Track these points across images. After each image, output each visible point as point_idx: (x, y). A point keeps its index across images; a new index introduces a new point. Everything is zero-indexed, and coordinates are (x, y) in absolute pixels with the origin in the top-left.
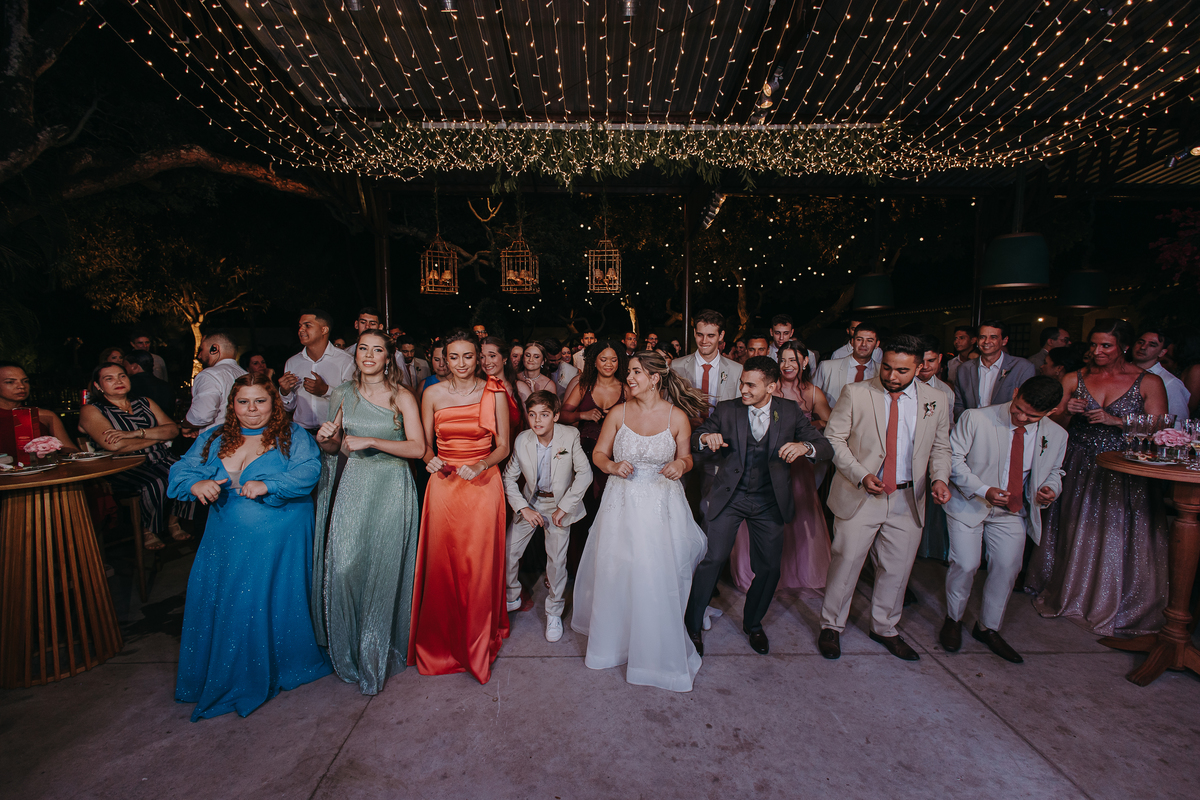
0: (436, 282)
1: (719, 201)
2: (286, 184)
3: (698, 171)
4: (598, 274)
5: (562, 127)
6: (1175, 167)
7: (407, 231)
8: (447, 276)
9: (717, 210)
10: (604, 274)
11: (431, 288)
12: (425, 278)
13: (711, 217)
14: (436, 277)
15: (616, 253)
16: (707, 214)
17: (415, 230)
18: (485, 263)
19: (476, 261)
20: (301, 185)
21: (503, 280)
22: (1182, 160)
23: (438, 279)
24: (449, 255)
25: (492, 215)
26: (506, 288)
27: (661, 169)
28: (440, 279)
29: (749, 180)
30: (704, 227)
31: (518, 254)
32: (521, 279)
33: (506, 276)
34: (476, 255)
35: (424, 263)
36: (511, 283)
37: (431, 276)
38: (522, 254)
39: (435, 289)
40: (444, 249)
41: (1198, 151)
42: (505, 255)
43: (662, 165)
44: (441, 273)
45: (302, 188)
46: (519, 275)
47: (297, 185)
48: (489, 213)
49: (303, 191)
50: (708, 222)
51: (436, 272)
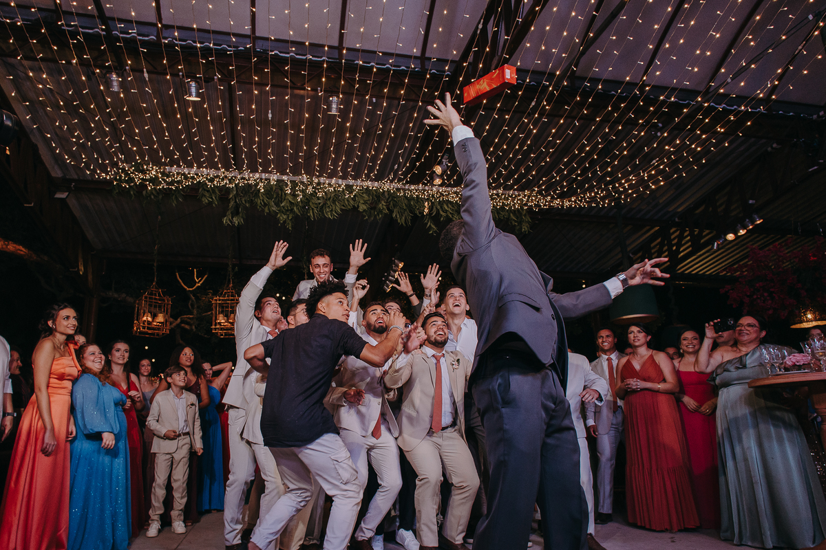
0: (149, 323)
1: (398, 266)
2: (7, 246)
3: (394, 216)
5: (285, 178)
6: (718, 249)
7: (116, 296)
8: (160, 318)
11: (144, 328)
12: (137, 320)
14: (150, 319)
16: (387, 279)
17: (124, 295)
18: (187, 327)
19: (178, 326)
20: (21, 248)
21: (214, 323)
22: (722, 243)
23: (153, 320)
24: (164, 300)
25: (197, 285)
26: (215, 329)
27: (364, 214)
28: (153, 321)
29: (433, 226)
30: (385, 291)
31: (228, 300)
32: (230, 323)
33: (216, 319)
34: (179, 320)
35: (138, 308)
36: (221, 325)
37: (145, 318)
38: (232, 300)
39: (148, 328)
40: (159, 295)
41: (730, 237)
42: (216, 300)
43: (364, 210)
44: (154, 316)
45: (22, 251)
46: (228, 320)
47: (18, 247)
48: (196, 283)
49: (22, 253)
50: (388, 286)
51: (149, 315)
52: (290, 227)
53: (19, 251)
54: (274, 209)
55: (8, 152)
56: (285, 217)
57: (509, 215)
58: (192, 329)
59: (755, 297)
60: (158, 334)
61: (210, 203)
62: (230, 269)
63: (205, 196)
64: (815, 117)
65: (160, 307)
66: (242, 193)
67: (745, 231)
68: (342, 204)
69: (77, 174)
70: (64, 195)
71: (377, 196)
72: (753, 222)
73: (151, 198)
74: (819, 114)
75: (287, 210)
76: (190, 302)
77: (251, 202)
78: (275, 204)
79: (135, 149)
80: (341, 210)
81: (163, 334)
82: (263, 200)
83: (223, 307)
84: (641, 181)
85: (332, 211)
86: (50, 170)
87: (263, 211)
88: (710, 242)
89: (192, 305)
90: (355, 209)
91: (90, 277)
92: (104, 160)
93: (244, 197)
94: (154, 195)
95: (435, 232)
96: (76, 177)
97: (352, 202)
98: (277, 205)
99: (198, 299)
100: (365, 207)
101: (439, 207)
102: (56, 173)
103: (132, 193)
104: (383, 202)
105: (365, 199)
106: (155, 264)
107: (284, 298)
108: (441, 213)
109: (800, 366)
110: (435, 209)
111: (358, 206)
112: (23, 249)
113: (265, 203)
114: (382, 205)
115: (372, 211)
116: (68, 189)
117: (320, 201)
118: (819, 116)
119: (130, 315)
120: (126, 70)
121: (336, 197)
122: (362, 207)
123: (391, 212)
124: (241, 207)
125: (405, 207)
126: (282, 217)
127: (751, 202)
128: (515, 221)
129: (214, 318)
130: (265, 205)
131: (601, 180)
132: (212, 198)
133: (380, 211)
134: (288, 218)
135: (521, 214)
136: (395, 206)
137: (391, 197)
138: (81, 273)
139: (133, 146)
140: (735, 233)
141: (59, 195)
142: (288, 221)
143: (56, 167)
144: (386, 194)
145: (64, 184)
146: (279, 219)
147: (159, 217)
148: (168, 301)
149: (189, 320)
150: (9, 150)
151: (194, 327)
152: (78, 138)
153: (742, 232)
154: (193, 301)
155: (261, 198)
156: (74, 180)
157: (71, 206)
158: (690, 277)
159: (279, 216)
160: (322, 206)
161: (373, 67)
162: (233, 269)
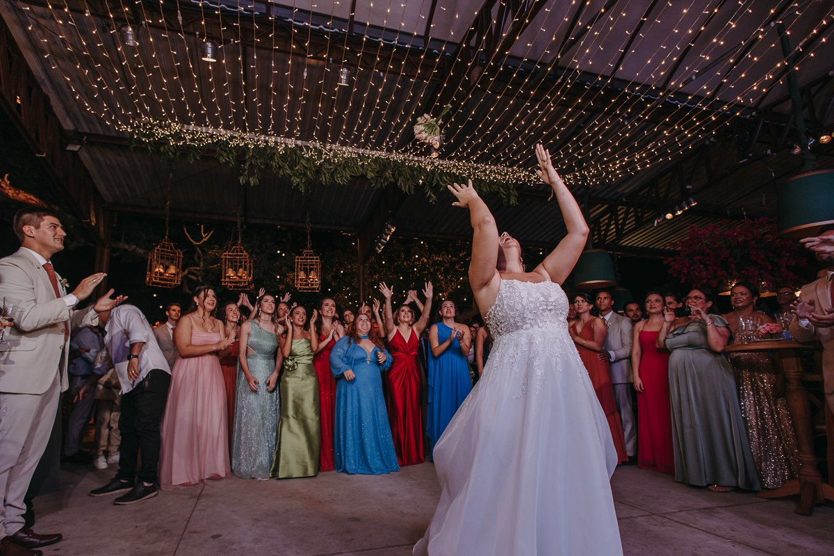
0: (161, 274)
1: (390, 230)
2: (18, 194)
4: (302, 275)
6: (658, 226)
7: (127, 247)
8: (172, 270)
9: (388, 238)
10: (307, 276)
11: (156, 278)
12: (150, 271)
13: (382, 244)
14: (162, 271)
15: (317, 259)
16: (380, 241)
17: (134, 247)
18: (194, 278)
20: (32, 197)
21: (223, 276)
22: (662, 221)
24: (176, 253)
25: (204, 240)
26: (225, 282)
27: (371, 181)
28: (165, 272)
29: (432, 195)
30: (377, 251)
31: (237, 255)
32: (239, 276)
33: (226, 273)
34: (186, 271)
35: (151, 260)
36: (230, 278)
37: (157, 270)
38: (240, 256)
39: (160, 279)
40: (171, 249)
41: (669, 216)
42: (226, 256)
43: (372, 178)
44: (166, 268)
45: (33, 200)
46: (237, 273)
47: (29, 196)
48: (202, 238)
49: (34, 202)
50: (379, 248)
51: (161, 266)
52: (302, 189)
53: (30, 201)
54: (288, 172)
55: (19, 102)
56: (298, 180)
57: (499, 189)
58: (198, 280)
59: (692, 268)
60: (170, 285)
61: (227, 163)
62: (239, 227)
63: (222, 155)
64: (748, 116)
65: (172, 259)
66: (257, 154)
67: (682, 212)
68: (352, 170)
69: (90, 129)
70: (76, 148)
71: (383, 165)
72: (689, 204)
73: (168, 154)
74: (751, 115)
75: (300, 174)
76: (197, 255)
77: (266, 165)
78: (289, 167)
79: (161, 100)
80: (351, 176)
81: (175, 285)
82: (278, 163)
83: (232, 262)
84: (631, 163)
85: (342, 176)
86: (61, 122)
87: (278, 173)
88: (651, 220)
89: (198, 258)
90: (364, 176)
91: (102, 229)
92: (127, 111)
93: (259, 158)
94: (171, 151)
95: (435, 201)
96: (88, 131)
97: (361, 169)
98: (291, 168)
99: (204, 252)
100: (373, 175)
101: (439, 178)
102: (68, 125)
103: (149, 148)
104: (389, 171)
105: (373, 167)
106: (167, 219)
107: (284, 255)
108: (442, 183)
109: (773, 334)
110: (435, 180)
111: (366, 173)
112: (34, 199)
113: (280, 166)
114: (389, 173)
115: (379, 179)
116: (80, 142)
117: (331, 167)
118: (751, 116)
119: (142, 266)
120: (142, 24)
121: (347, 163)
122: (370, 175)
123: (397, 181)
124: (257, 168)
125: (409, 177)
126: (296, 180)
127: (688, 187)
128: (505, 195)
129: (223, 272)
130: (280, 167)
131: (599, 160)
132: (229, 158)
133: (386, 179)
134: (301, 181)
135: (509, 188)
136: (399, 175)
137: (398, 166)
138: (93, 224)
139: (159, 98)
140: (673, 213)
141: (70, 148)
142: (301, 184)
143: (68, 120)
144: (392, 164)
145: (77, 136)
146: (291, 183)
147: (171, 174)
148: (180, 254)
149: (195, 272)
150: (20, 99)
151: (200, 278)
152: (101, 84)
153: (679, 213)
154: (199, 254)
155: (277, 161)
156: (86, 134)
157: (83, 160)
158: (627, 248)
159: (292, 178)
160: (333, 172)
161: (380, 41)
162: (242, 227)
